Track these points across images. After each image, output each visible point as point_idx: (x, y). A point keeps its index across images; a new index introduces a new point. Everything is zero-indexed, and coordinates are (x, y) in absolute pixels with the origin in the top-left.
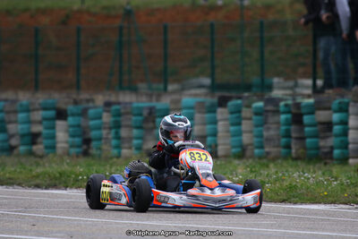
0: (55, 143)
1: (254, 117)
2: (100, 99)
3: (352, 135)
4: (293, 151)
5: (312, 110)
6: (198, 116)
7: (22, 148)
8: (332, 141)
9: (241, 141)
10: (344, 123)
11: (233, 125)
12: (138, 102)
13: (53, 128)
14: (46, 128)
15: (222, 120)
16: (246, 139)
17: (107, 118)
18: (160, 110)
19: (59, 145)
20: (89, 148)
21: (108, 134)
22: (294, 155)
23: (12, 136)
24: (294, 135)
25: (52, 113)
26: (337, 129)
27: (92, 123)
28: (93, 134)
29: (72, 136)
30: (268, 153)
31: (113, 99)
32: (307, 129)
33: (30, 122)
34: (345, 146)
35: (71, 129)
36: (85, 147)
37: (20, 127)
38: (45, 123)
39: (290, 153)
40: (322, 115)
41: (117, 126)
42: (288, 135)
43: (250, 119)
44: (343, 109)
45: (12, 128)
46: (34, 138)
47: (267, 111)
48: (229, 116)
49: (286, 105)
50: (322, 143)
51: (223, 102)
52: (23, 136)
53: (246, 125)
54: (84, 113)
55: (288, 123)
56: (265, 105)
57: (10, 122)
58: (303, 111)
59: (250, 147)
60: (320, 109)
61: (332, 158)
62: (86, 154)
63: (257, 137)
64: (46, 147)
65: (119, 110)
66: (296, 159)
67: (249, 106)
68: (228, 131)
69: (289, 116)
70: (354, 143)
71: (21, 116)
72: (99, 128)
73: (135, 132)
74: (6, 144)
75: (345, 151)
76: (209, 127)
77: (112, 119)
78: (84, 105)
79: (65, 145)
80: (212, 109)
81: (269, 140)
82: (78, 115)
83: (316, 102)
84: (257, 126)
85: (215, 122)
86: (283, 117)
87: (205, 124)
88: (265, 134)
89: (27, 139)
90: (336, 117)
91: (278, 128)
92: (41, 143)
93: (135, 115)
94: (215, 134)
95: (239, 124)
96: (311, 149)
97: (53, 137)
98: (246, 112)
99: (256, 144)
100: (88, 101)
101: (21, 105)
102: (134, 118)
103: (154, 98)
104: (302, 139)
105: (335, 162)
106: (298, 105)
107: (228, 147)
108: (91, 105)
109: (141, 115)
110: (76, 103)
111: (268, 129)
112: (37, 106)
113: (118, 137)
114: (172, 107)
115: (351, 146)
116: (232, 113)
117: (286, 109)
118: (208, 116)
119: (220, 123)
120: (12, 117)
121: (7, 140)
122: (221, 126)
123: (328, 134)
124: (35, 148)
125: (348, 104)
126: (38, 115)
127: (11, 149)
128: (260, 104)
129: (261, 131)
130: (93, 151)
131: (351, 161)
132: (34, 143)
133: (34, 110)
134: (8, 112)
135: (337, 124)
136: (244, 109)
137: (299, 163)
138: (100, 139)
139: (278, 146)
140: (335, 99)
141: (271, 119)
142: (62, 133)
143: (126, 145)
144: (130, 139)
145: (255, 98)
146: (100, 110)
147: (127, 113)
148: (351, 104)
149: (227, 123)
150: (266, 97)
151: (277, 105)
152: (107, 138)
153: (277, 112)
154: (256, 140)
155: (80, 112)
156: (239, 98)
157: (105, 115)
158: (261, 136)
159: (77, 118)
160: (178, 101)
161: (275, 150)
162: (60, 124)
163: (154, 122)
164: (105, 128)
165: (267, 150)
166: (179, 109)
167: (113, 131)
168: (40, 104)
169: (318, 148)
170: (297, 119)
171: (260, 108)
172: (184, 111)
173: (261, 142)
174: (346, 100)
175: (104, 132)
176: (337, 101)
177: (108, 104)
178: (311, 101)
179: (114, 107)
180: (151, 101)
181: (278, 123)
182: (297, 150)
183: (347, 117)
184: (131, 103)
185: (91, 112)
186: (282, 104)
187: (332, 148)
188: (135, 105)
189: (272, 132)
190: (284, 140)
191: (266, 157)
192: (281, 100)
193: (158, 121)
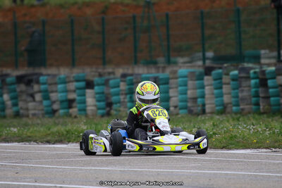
0: (86, 106)
1: (232, 82)
2: (120, 71)
4: (261, 107)
5: (274, 75)
6: (190, 83)
7: (61, 111)
9: (223, 101)
11: (216, 89)
12: (148, 73)
13: (84, 95)
14: (79, 95)
15: (208, 85)
16: (226, 99)
17: (123, 86)
18: (162, 79)
19: (89, 108)
20: (111, 109)
21: (124, 98)
22: (262, 111)
23: (54, 102)
24: (261, 95)
25: (82, 84)
27: (112, 90)
28: (114, 99)
29: (99, 101)
30: (243, 109)
31: (130, 71)
32: (271, 90)
33: (67, 91)
35: (97, 96)
36: (108, 109)
37: (60, 95)
38: (78, 91)
39: (259, 109)
41: (131, 92)
42: (257, 95)
43: (229, 84)
45: (54, 96)
46: (70, 103)
47: (242, 78)
48: (213, 82)
49: (255, 73)
51: (208, 71)
52: (62, 102)
53: (225, 89)
54: (106, 83)
55: (256, 86)
56: (239, 73)
57: (52, 92)
58: (268, 76)
59: (229, 105)
60: (279, 75)
62: (108, 114)
63: (234, 97)
64: (80, 110)
65: (132, 80)
66: (264, 113)
67: (228, 74)
68: (213, 94)
69: (257, 81)
71: (60, 86)
72: (118, 94)
74: (50, 109)
76: (198, 91)
77: (127, 87)
78: (107, 77)
79: (93, 108)
80: (200, 77)
81: (243, 99)
82: (102, 85)
83: (276, 70)
84: (234, 89)
85: (203, 87)
86: (253, 82)
87: (195, 89)
88: (240, 95)
89: (65, 104)
91: (250, 90)
92: (76, 107)
94: (203, 97)
95: (221, 88)
96: (274, 105)
97: (84, 102)
98: (226, 79)
99: (234, 103)
100: (109, 73)
101: (60, 79)
103: (161, 70)
104: (268, 98)
106: (263, 72)
107: (214, 106)
108: (112, 76)
110: (100, 75)
111: (242, 91)
112: (72, 79)
113: (132, 101)
114: (171, 76)
116: (215, 80)
117: (255, 76)
118: (197, 82)
119: (207, 88)
120: (53, 88)
121: (50, 106)
122: (207, 90)
124: (71, 111)
126: (73, 86)
127: (54, 112)
128: (236, 72)
129: (237, 93)
130: (113, 112)
132: (70, 107)
133: (69, 82)
134: (50, 84)
136: (224, 76)
137: (265, 116)
138: (119, 102)
139: (250, 104)
141: (244, 84)
142: (91, 99)
145: (232, 68)
146: (118, 80)
149: (212, 87)
150: (240, 66)
151: (248, 73)
152: (124, 102)
153: (248, 78)
154: (233, 99)
155: (103, 82)
156: (220, 68)
157: (122, 84)
158: (237, 97)
159: (101, 87)
160: (175, 72)
161: (248, 106)
162: (89, 91)
164: (122, 94)
165: (241, 107)
166: (177, 78)
167: (128, 96)
168: (74, 77)
169: (279, 105)
170: (263, 83)
171: (236, 75)
172: (180, 79)
173: (237, 101)
175: (122, 97)
177: (124, 76)
178: (273, 68)
179: (129, 78)
180: (158, 72)
181: (249, 86)
182: (264, 106)
184: (140, 75)
185: (111, 82)
186: (252, 71)
188: (144, 76)
189: (245, 94)
190: (254, 100)
191: (241, 113)
192: (251, 68)
193: (162, 87)
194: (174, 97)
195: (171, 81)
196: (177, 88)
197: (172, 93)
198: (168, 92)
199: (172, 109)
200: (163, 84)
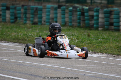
2: (22, 3)
3: (100, 20)
4: (81, 24)
5: (88, 11)
6: (52, 11)
8: (93, 22)
9: (65, 20)
10: (98, 16)
11: (62, 15)
13: (5, 13)
14: (3, 13)
15: (59, 13)
16: (67, 20)
17: (22, 10)
18: (39, 9)
19: (7, 19)
24: (82, 19)
25: (5, 8)
26: (95, 18)
27: (18, 12)
28: (18, 15)
29: (11, 16)
30: (73, 25)
31: (26, 4)
32: (86, 17)
34: (97, 23)
35: (11, 14)
36: (15, 20)
38: (2, 11)
40: (91, 13)
41: (25, 13)
42: (80, 19)
43: (68, 13)
44: (97, 11)
47: (73, 11)
50: (90, 22)
51: (59, 7)
53: (67, 15)
54: (15, 8)
55: (80, 15)
56: (73, 9)
58: (85, 11)
59: (68, 23)
60: (90, 11)
61: (93, 27)
64: (3, 19)
66: (82, 27)
67: (68, 9)
68: (61, 17)
69: (80, 13)
70: (100, 23)
73: (31, 16)
75: (98, 25)
76: (55, 15)
77: (24, 11)
78: (16, 6)
80: (56, 9)
81: (74, 20)
82: (13, 9)
83: (89, 9)
84: (70, 15)
85: (57, 14)
86: (78, 13)
90: (95, 14)
91: (77, 17)
92: (1, 18)
94: (56, 18)
95: (64, 15)
96: (87, 24)
97: (5, 16)
98: (67, 11)
99: (70, 22)
100: (17, 4)
102: (31, 11)
104: (84, 20)
105: (94, 29)
106: (83, 9)
109: (33, 10)
110: (13, 5)
111: (73, 17)
113: (26, 17)
114: (43, 8)
115: (100, 24)
116: (62, 11)
117: (80, 11)
118: (54, 11)
119: (58, 14)
122: (59, 15)
123: (92, 19)
125: (99, 10)
128: (71, 8)
129: (71, 17)
131: (100, 29)
135: (95, 16)
137: (82, 28)
138: (20, 17)
140: (95, 8)
141: (75, 13)
142: (8, 15)
143: (28, 20)
144: (30, 18)
145: (70, 6)
146: (21, 7)
147: (29, 9)
148: (100, 10)
150: (73, 6)
151: (77, 9)
152: (22, 17)
153: (76, 11)
154: (70, 20)
156: (65, 6)
160: (45, 6)
161: (76, 24)
162: (8, 12)
163: (37, 12)
164: (22, 14)
165: (73, 24)
166: (46, 9)
167: (24, 15)
168: (1, 5)
169: (89, 24)
174: (98, 8)
175: (21, 15)
176: (95, 9)
177: (23, 6)
178: (87, 8)
179: (25, 7)
181: (77, 15)
182: (82, 24)
183: (99, 14)
184: (30, 6)
185: (17, 8)
186: (78, 8)
187: (94, 24)
188: (32, 6)
189: (75, 18)
190: (78, 21)
191: (72, 26)
192: (78, 7)
193: (39, 12)
194: (44, 17)
195: (43, 10)
196: (46, 13)
197: (43, 15)
198: (41, 15)
199: (43, 22)
200: (40, 11)
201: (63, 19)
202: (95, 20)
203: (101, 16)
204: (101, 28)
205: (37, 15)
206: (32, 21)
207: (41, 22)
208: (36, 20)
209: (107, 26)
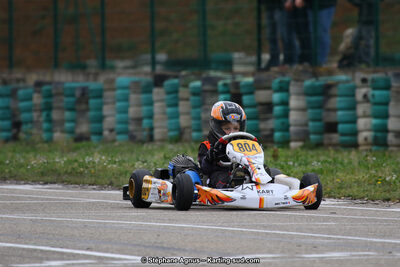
1: (192, 98)
2: (33, 78)
3: (294, 116)
5: (252, 89)
6: (133, 97)
8: (272, 123)
9: (178, 123)
10: (285, 103)
11: (170, 106)
12: (73, 81)
15: (158, 101)
16: (184, 121)
17: (37, 99)
18: (92, 91)
20: (19, 131)
21: (39, 116)
26: (277, 110)
27: (22, 105)
28: (24, 116)
29: (1, 118)
31: (48, 78)
32: (246, 110)
34: (286, 128)
36: (15, 131)
40: (261, 96)
41: (48, 108)
43: (187, 99)
44: (284, 88)
47: (205, 91)
48: (165, 97)
49: (225, 85)
50: (262, 126)
51: (159, 81)
53: (183, 107)
54: (13, 94)
56: (203, 84)
58: (243, 90)
59: (187, 130)
60: (259, 89)
61: (272, 142)
62: (15, 138)
63: (195, 119)
65: (49, 91)
67: (186, 86)
68: (164, 113)
69: (228, 96)
70: (296, 125)
72: (29, 110)
73: (68, 114)
75: (286, 134)
76: (145, 109)
77: (43, 101)
78: (14, 85)
80: (147, 90)
81: (207, 122)
82: (7, 96)
83: (256, 82)
84: (195, 107)
85: (151, 103)
86: (222, 97)
87: (140, 105)
88: (203, 116)
90: (276, 97)
93: (67, 96)
94: (151, 117)
95: (176, 105)
98: (183, 93)
99: (194, 127)
100: (18, 81)
102: (66, 99)
103: (91, 77)
105: (276, 146)
106: (237, 85)
107: (165, 130)
108: (21, 84)
109: (73, 95)
110: (5, 83)
111: (206, 110)
113: (49, 120)
114: (106, 86)
115: (292, 129)
116: (168, 93)
117: (226, 89)
118: (143, 96)
119: (156, 105)
122: (157, 108)
123: (268, 115)
125: (288, 83)
128: (198, 84)
129: (199, 113)
130: (22, 135)
131: (292, 144)
135: (278, 105)
136: (181, 89)
138: (31, 122)
140: (275, 78)
141: (210, 100)
143: (58, 128)
144: (62, 122)
145: (193, 77)
146: (30, 90)
147: (59, 94)
148: (292, 83)
149: (164, 104)
150: (204, 75)
151: (216, 85)
152: (38, 121)
153: (215, 92)
154: (193, 122)
155: (9, 92)
156: (176, 77)
157: (35, 96)
158: (199, 118)
159: (6, 100)
160: (112, 81)
163: (87, 103)
164: (36, 111)
165: (205, 133)
166: (114, 89)
167: (44, 114)
169: (259, 131)
171: (199, 88)
172: (119, 92)
173: (199, 125)
174: (286, 79)
175: (35, 115)
176: (277, 81)
177: (39, 84)
178: (250, 80)
179: (45, 88)
180: (87, 80)
183: (289, 96)
184: (63, 83)
185: (21, 93)
186: (220, 83)
187: (273, 131)
188: (67, 85)
192: (220, 79)
193: (92, 102)
194: (108, 116)
195: (106, 94)
196: (114, 103)
197: (107, 110)
198: (100, 109)
199: (106, 133)
200: (94, 97)
201: (173, 121)
202: (278, 117)
203: (294, 102)
204: (296, 141)
205: (88, 110)
206: (71, 132)
207: (100, 133)
208: (84, 128)
209: (315, 133)
